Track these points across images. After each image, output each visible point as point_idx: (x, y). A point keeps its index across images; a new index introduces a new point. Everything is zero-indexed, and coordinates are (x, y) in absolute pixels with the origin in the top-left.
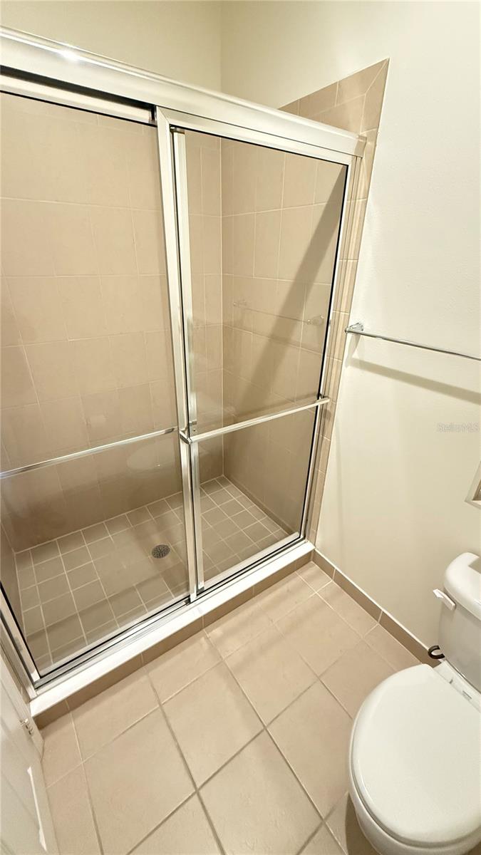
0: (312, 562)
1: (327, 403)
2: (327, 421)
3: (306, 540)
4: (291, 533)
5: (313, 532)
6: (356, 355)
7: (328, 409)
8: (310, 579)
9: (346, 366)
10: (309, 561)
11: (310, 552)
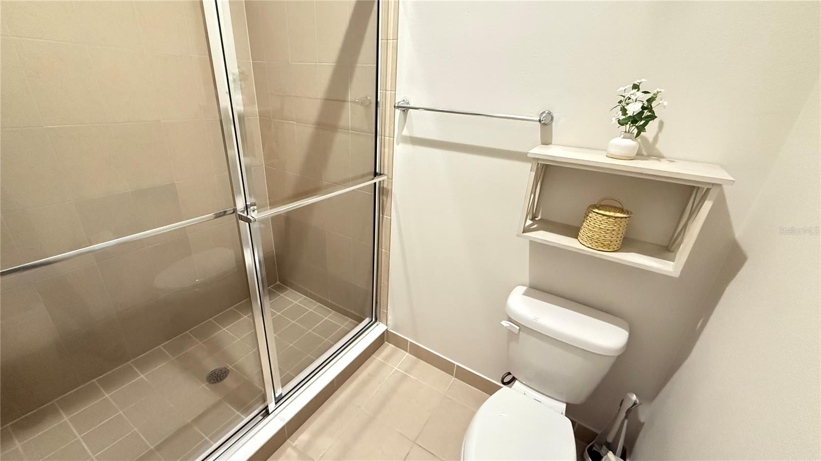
0: (386, 342)
1: (383, 181)
2: (385, 198)
3: (378, 322)
4: (360, 320)
5: (384, 312)
6: (405, 132)
7: (385, 186)
8: (387, 358)
9: (398, 144)
10: (384, 342)
11: (384, 333)
